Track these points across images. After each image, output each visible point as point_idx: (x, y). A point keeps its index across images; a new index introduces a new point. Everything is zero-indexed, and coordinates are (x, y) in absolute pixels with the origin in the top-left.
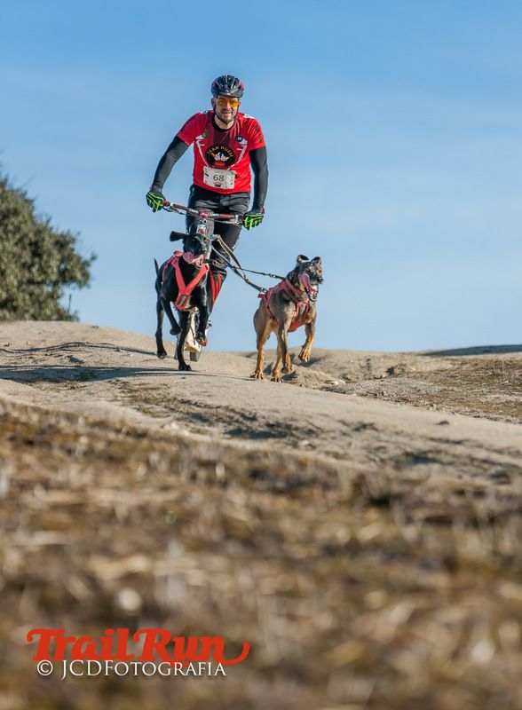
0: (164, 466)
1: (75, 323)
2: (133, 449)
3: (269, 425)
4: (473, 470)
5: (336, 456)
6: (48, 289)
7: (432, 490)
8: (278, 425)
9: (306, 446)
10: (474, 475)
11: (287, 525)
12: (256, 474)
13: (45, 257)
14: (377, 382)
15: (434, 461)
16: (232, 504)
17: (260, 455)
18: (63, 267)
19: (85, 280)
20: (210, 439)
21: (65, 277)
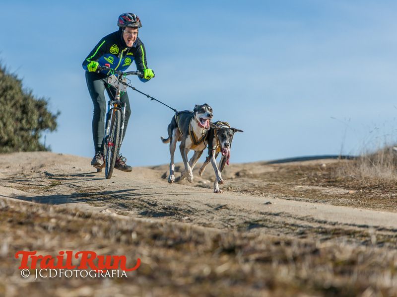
0: (101, 234)
1: (48, 153)
2: (83, 225)
3: (164, 208)
4: (286, 230)
5: (204, 225)
6: (32, 133)
7: (260, 242)
8: (170, 208)
9: (186, 220)
10: (287, 233)
11: (173, 266)
12: (155, 237)
13: (30, 114)
14: (230, 181)
15: (262, 226)
16: (141, 255)
17: (158, 225)
18: (40, 119)
19: (54, 127)
20: (128, 218)
21: (42, 125)
